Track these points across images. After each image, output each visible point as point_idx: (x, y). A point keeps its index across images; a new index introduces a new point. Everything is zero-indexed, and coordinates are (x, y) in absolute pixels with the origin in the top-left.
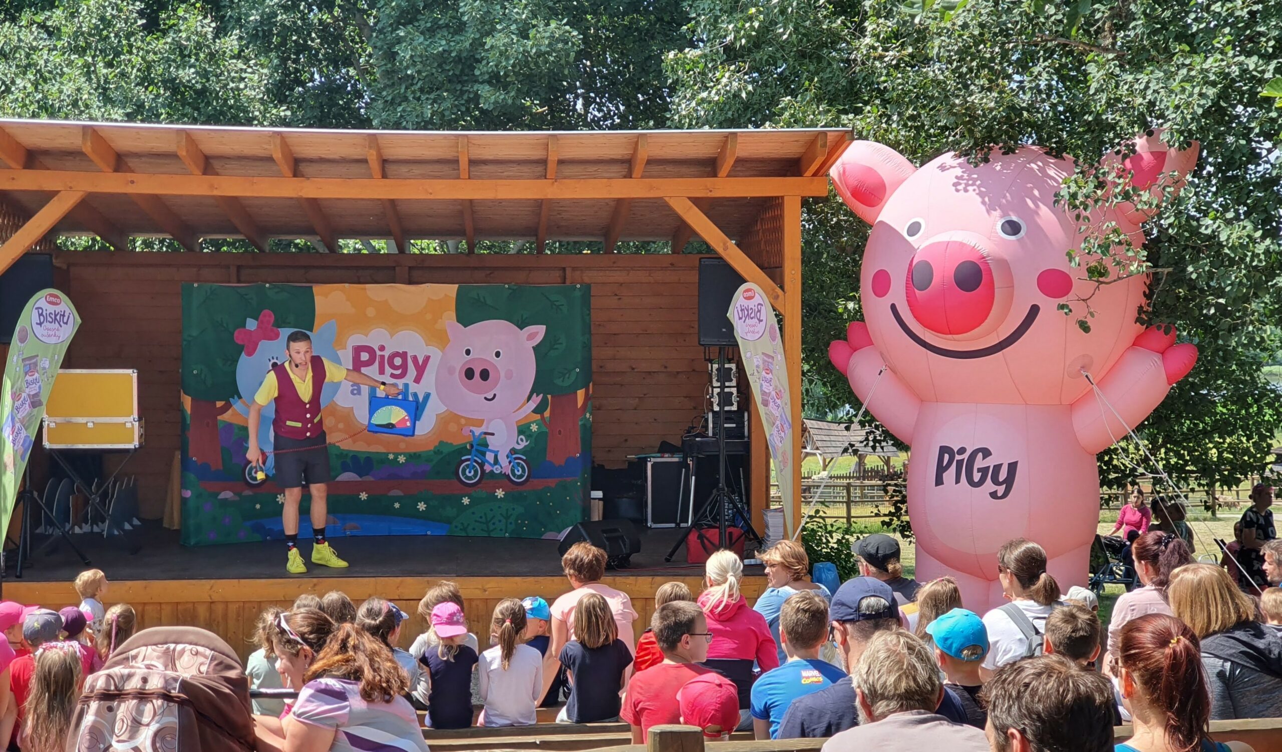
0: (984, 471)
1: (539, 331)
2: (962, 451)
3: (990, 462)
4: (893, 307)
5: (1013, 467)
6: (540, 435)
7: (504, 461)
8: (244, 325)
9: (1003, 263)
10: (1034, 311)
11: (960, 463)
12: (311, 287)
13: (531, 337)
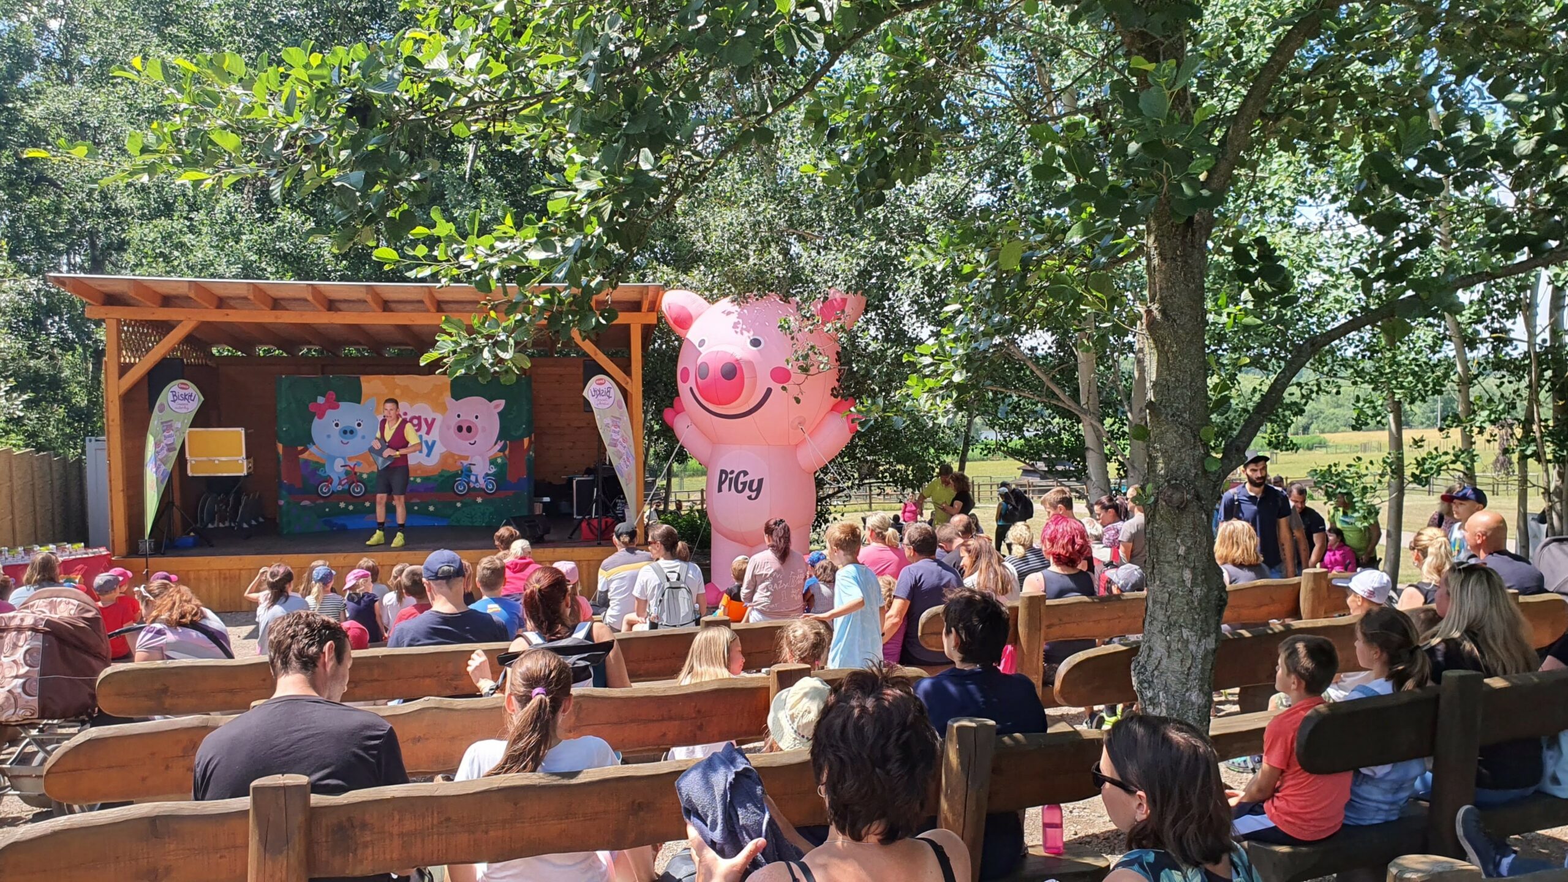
0: (744, 484)
1: (501, 403)
2: (732, 472)
3: (748, 479)
5: (761, 481)
6: (503, 465)
7: (481, 481)
8: (316, 400)
9: (750, 363)
10: (769, 391)
11: (731, 479)
12: (359, 378)
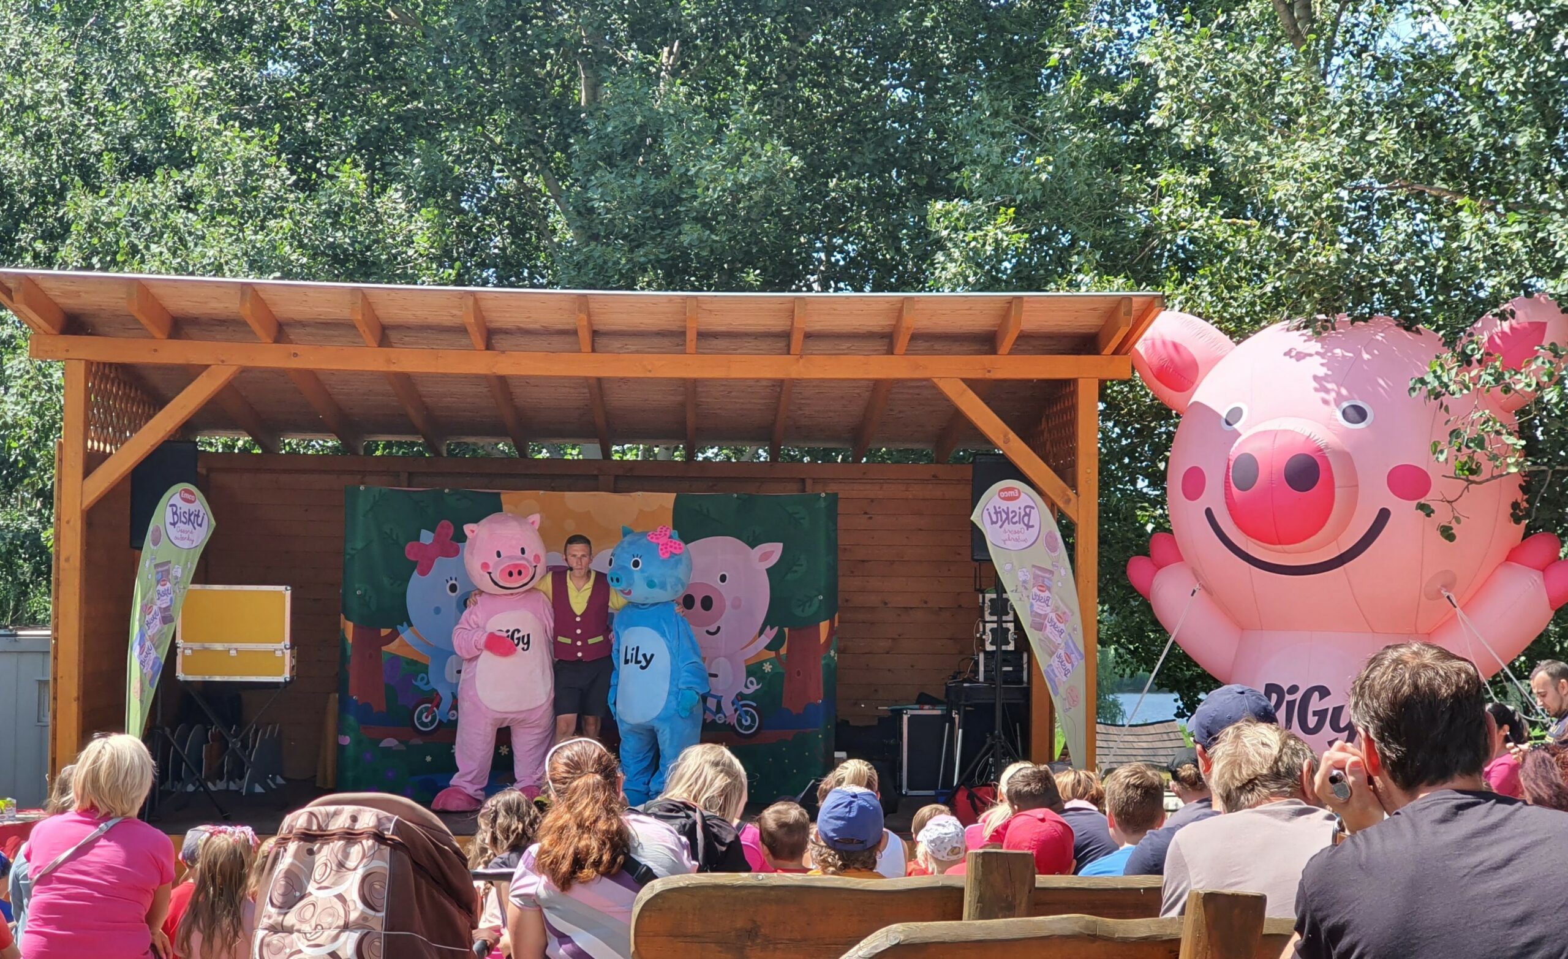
3: (1329, 704)
4: (1209, 513)
11: (1291, 705)
13: (765, 557)
